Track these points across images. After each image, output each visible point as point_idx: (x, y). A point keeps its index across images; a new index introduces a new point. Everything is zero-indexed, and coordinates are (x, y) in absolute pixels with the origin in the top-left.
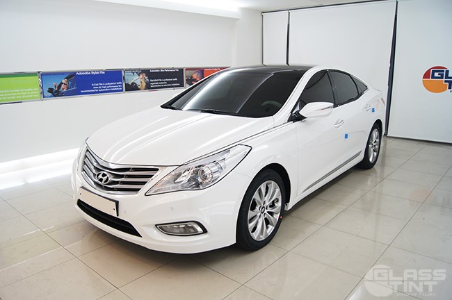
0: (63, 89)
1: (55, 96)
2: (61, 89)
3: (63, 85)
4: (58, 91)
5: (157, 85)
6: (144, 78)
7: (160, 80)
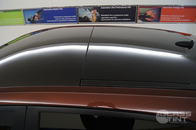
0: (36, 19)
1: (32, 23)
2: (35, 19)
3: (36, 17)
4: (33, 20)
5: (107, 19)
6: (96, 13)
7: (110, 15)
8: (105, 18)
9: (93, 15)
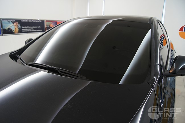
5: (27, 30)
6: (17, 25)
7: (29, 27)
8: (25, 29)
9: (16, 27)
